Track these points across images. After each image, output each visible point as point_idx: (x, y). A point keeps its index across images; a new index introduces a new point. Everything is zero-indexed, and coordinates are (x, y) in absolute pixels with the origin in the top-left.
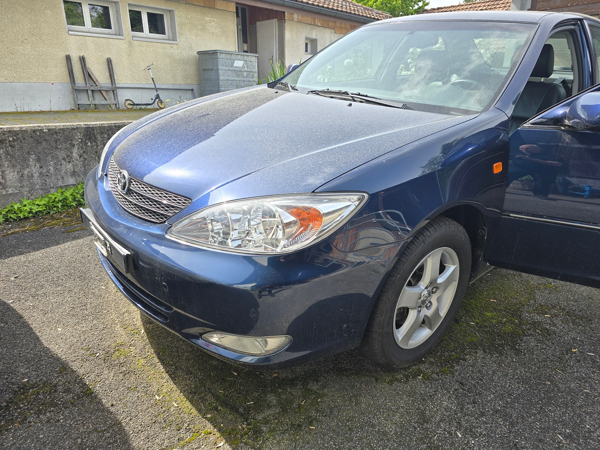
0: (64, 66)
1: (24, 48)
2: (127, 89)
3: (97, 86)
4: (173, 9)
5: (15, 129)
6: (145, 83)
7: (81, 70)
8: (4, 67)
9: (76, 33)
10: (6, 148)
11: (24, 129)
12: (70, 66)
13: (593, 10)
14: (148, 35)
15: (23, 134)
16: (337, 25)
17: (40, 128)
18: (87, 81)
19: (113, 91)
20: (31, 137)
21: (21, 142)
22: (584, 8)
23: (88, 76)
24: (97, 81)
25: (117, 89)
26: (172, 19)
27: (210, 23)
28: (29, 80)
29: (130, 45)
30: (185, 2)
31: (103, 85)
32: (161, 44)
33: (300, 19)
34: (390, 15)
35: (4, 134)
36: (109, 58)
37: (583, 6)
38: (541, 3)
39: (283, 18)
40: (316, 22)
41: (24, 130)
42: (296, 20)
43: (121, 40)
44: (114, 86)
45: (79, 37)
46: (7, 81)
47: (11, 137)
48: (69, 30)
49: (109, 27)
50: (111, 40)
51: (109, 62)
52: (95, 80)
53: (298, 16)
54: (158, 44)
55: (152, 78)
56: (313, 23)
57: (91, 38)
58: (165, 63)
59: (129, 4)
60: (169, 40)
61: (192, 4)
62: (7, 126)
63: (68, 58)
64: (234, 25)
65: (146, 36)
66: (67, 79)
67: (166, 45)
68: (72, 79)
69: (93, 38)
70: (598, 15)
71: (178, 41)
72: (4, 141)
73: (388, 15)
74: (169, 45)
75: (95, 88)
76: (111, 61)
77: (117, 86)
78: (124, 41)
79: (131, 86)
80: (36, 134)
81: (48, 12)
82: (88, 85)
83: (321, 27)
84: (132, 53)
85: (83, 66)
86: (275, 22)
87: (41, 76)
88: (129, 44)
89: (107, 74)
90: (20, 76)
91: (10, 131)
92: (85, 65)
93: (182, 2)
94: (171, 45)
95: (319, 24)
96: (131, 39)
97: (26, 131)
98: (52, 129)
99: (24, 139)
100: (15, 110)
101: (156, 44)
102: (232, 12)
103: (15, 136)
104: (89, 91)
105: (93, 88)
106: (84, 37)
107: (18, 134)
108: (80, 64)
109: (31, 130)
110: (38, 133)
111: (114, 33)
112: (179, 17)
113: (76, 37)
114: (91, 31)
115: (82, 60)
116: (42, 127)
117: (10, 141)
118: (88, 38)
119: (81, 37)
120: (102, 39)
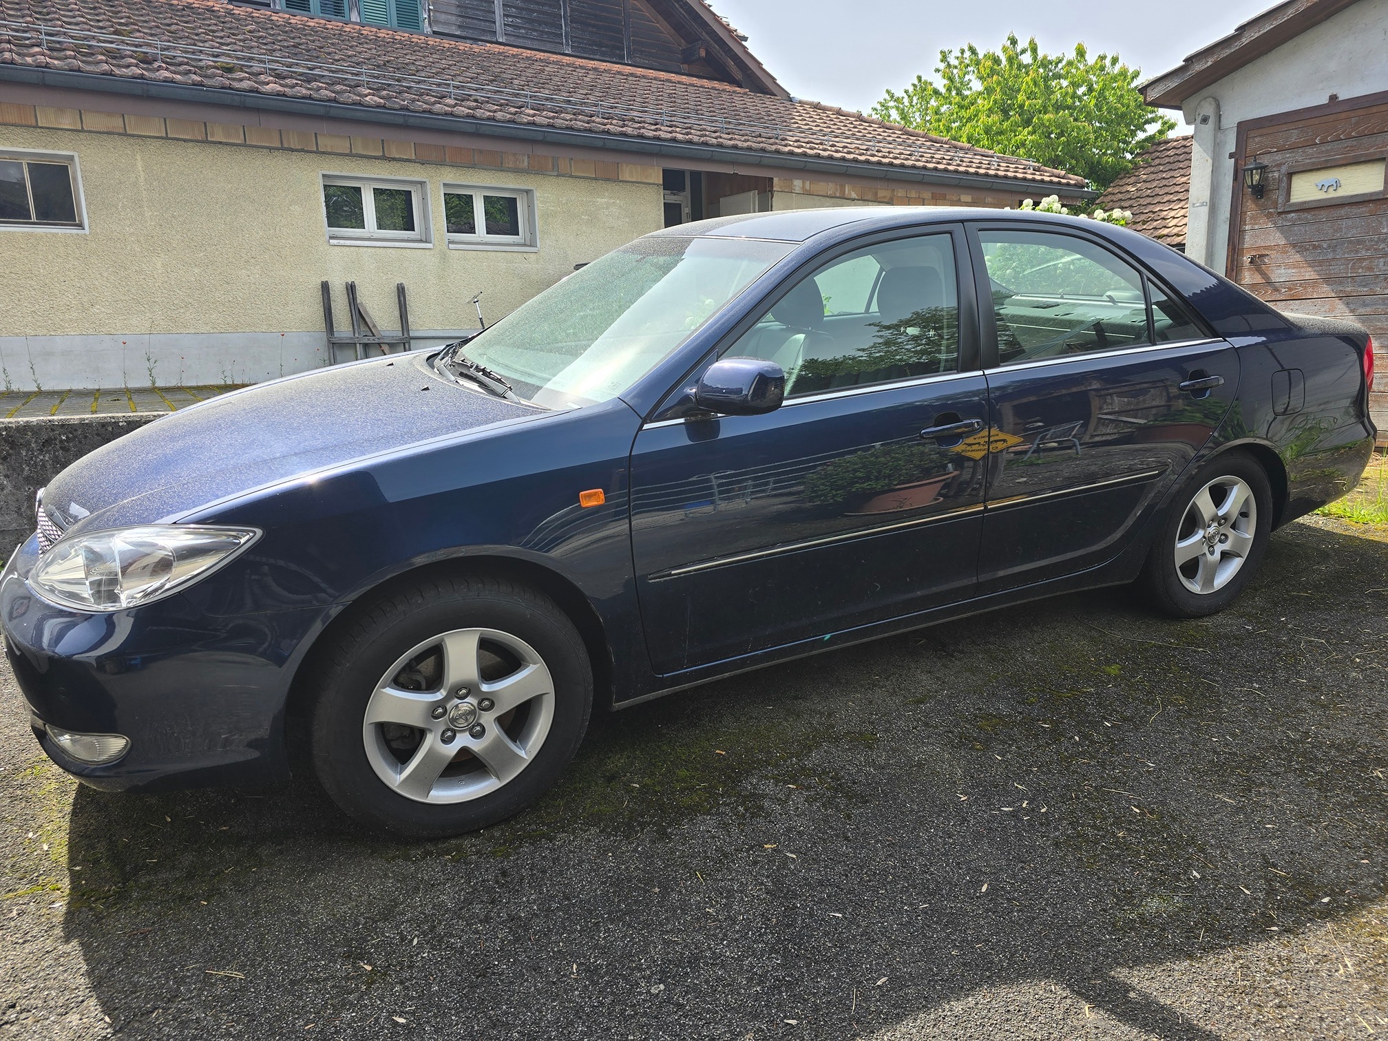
0: (318, 301)
1: (249, 273)
2: (432, 341)
3: (374, 336)
4: (531, 188)
5: (72, 422)
6: (469, 327)
7: (348, 308)
8: (211, 306)
9: (342, 242)
10: (55, 451)
11: (86, 421)
12: (326, 301)
13: (1372, 150)
14: (484, 237)
15: (84, 429)
16: (899, 195)
17: (113, 421)
18: (356, 327)
19: (404, 344)
20: (98, 435)
21: (80, 442)
22: (1351, 147)
23: (359, 316)
24: (374, 326)
25: (411, 341)
26: (531, 207)
27: (607, 208)
28: (253, 329)
29: (444, 258)
30: (555, 173)
31: (387, 334)
32: (504, 254)
33: (808, 188)
34: (1034, 164)
35: (53, 430)
36: (401, 284)
37: (1350, 143)
38: (1256, 139)
39: (768, 189)
40: (847, 192)
41: (87, 424)
42: (798, 190)
43: (427, 251)
44: (406, 336)
45: (347, 249)
46: (215, 330)
47: (64, 435)
48: (331, 238)
49: (410, 227)
50: (408, 251)
51: (401, 290)
52: (371, 326)
53: (804, 183)
54: (499, 254)
55: (481, 319)
56: (838, 195)
57: (369, 250)
58: (510, 289)
59: (444, 184)
60: (525, 245)
61: (571, 176)
62: (60, 418)
63: (325, 287)
64: (659, 210)
65: (479, 240)
66: (321, 324)
67: (515, 255)
68: (328, 325)
69: (373, 250)
70: (1384, 159)
71: (538, 245)
72: (52, 440)
73: (1031, 163)
74: (520, 255)
75: (369, 340)
76: (403, 289)
77: (412, 334)
78: (432, 252)
79: (441, 334)
80: (106, 430)
81: (296, 209)
82: (357, 335)
83: (858, 200)
84: (446, 273)
85: (352, 300)
86: (754, 197)
87: (275, 321)
88: (441, 258)
89: (397, 313)
90: (239, 321)
91: (63, 426)
92: (354, 299)
93: (551, 173)
94: (525, 255)
95: (854, 195)
96: (446, 248)
97: (89, 425)
98: (133, 422)
99: (86, 437)
100: (223, 383)
101: (493, 254)
102: (655, 184)
103: (71, 433)
104: (358, 345)
105: (365, 341)
106: (357, 249)
107: (76, 430)
108: (346, 296)
109: (99, 423)
110: (110, 429)
111: (419, 237)
112: (542, 202)
113: (343, 248)
114: (375, 236)
115: (351, 289)
116: (118, 418)
117: (61, 441)
118: (365, 249)
119: (352, 249)
120: (391, 250)
